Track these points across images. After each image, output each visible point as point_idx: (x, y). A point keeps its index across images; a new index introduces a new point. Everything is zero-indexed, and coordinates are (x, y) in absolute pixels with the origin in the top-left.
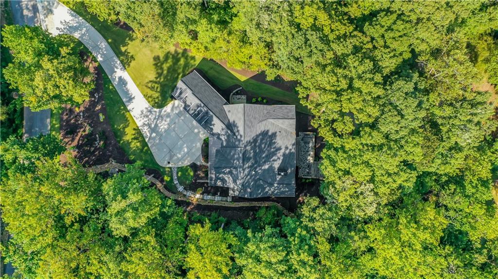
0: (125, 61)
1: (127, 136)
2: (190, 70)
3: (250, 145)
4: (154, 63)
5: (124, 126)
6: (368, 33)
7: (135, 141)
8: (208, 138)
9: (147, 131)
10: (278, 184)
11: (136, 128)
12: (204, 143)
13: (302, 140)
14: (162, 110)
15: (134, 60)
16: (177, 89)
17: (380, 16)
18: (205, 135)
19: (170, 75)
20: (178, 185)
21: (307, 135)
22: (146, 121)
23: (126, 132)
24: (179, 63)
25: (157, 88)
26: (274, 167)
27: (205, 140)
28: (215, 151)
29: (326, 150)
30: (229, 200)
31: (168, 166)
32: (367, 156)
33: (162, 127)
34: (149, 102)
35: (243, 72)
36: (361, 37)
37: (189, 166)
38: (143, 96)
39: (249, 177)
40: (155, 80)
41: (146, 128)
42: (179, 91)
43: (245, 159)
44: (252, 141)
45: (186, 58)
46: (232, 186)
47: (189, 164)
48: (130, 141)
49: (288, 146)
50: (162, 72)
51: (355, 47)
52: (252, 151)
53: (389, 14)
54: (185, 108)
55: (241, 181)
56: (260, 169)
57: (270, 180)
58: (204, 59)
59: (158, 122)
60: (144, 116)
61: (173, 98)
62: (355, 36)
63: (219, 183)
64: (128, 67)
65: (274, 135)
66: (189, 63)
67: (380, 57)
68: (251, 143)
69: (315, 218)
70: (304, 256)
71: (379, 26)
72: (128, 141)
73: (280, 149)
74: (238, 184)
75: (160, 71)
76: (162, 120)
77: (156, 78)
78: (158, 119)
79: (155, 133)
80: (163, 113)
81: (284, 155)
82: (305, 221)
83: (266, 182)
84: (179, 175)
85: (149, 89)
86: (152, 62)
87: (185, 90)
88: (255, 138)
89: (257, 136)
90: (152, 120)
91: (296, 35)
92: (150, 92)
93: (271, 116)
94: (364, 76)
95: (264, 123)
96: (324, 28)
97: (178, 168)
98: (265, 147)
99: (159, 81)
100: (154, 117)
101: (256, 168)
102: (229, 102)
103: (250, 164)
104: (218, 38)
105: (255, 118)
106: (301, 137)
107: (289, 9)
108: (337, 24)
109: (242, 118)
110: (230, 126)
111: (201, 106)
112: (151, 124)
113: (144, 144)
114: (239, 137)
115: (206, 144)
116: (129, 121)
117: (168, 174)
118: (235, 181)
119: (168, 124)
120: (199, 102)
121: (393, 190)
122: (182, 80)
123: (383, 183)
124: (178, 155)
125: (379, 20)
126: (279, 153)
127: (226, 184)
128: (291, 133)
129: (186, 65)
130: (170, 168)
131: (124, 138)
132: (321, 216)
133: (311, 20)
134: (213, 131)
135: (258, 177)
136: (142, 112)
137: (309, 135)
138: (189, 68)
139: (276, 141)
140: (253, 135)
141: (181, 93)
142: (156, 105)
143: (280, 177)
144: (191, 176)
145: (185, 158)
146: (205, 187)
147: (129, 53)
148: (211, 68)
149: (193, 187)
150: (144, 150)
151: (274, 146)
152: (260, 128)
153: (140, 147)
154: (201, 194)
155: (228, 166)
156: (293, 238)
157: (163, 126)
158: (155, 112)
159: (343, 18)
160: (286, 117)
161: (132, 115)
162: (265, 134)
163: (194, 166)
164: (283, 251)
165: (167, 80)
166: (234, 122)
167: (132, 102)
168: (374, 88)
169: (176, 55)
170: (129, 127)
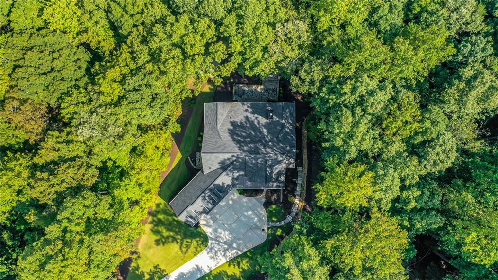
0: (159, 274)
1: (236, 273)
2: (170, 209)
3: (243, 147)
4: (162, 245)
5: (226, 276)
6: (129, 30)
7: (241, 265)
8: (238, 190)
9: (231, 253)
10: (282, 119)
11: (228, 263)
12: (243, 194)
13: (241, 97)
14: (210, 237)
15: (158, 265)
16: (188, 221)
17: (112, 18)
18: (235, 194)
19: (174, 229)
20: (286, 221)
21: (235, 92)
22: (221, 253)
23: (232, 275)
24: (163, 220)
25: (187, 242)
26: (265, 123)
27: (240, 194)
28: (250, 183)
29: (246, 71)
30: (301, 170)
31: (266, 231)
32: (248, 29)
33: (227, 237)
34: (201, 250)
35: (172, 156)
36: (133, 37)
37: (266, 210)
38: (196, 257)
39: (275, 148)
40: (179, 244)
41: (228, 254)
42: (189, 219)
43: (256, 152)
44: (238, 145)
45: (158, 212)
46: (284, 165)
47: (264, 210)
48: (241, 270)
49: (244, 109)
50: (172, 237)
51: (142, 42)
52: (249, 145)
53: (110, 9)
54: (207, 213)
55: (279, 156)
56: (267, 137)
57: (278, 127)
58: (159, 194)
59: (222, 241)
60: (216, 256)
61: (197, 226)
62: (132, 42)
63: (282, 178)
64: (166, 272)
65: (232, 123)
66: (163, 210)
67: (152, 18)
68: (241, 145)
69: (311, 80)
70: (347, 88)
71: (121, 19)
72: (241, 272)
73: (247, 118)
74: (281, 159)
75: (170, 239)
76: (220, 237)
77: (177, 243)
78: (219, 241)
79: (232, 244)
80: (213, 236)
81: (253, 113)
82: (314, 89)
83: (281, 131)
84: (276, 220)
85: (189, 250)
86: (161, 247)
87: (187, 212)
88: (235, 142)
89: (234, 140)
90: (220, 247)
91: (129, 100)
92: (192, 249)
93: (215, 127)
94: (169, 33)
95: (221, 134)
96: (123, 72)
97: (268, 221)
98: (245, 132)
99: (181, 240)
100: (216, 245)
101: (266, 141)
102: (201, 169)
103: (261, 147)
104: (137, 180)
105: (216, 142)
106: (238, 98)
107: (104, 107)
108: (120, 61)
109: (216, 155)
110: (224, 167)
111: (204, 197)
112: (224, 248)
113: (244, 255)
114: (234, 158)
115: (244, 192)
116: (221, 271)
117: (274, 230)
118: (279, 162)
119: (224, 231)
120: (200, 198)
121: (282, 4)
122: (178, 216)
123: (275, 14)
124: (255, 221)
125: (116, 19)
126: (251, 118)
127: (283, 171)
128: (232, 106)
129: (165, 212)
130: (268, 229)
131: (238, 276)
132: (308, 74)
133: (115, 85)
134: (230, 184)
135: (275, 139)
136: (212, 258)
137: (235, 90)
138: (168, 210)
139: (239, 121)
140: (233, 144)
141: (191, 217)
142: (204, 243)
143: (275, 117)
144: (276, 207)
145: (258, 214)
146: (287, 194)
147: (151, 270)
148: (169, 187)
149: (288, 206)
150: (251, 256)
151: (244, 123)
152: (226, 137)
153: (247, 260)
154: (295, 197)
155: (264, 169)
156: (330, 101)
157: (225, 235)
158: (211, 244)
159: (115, 55)
160: (215, 112)
161: (215, 268)
162: (232, 133)
163: (267, 205)
164: (342, 111)
165: (179, 232)
166: (219, 163)
167: (202, 267)
168: (181, 22)
169: (154, 223)
170: (227, 271)
